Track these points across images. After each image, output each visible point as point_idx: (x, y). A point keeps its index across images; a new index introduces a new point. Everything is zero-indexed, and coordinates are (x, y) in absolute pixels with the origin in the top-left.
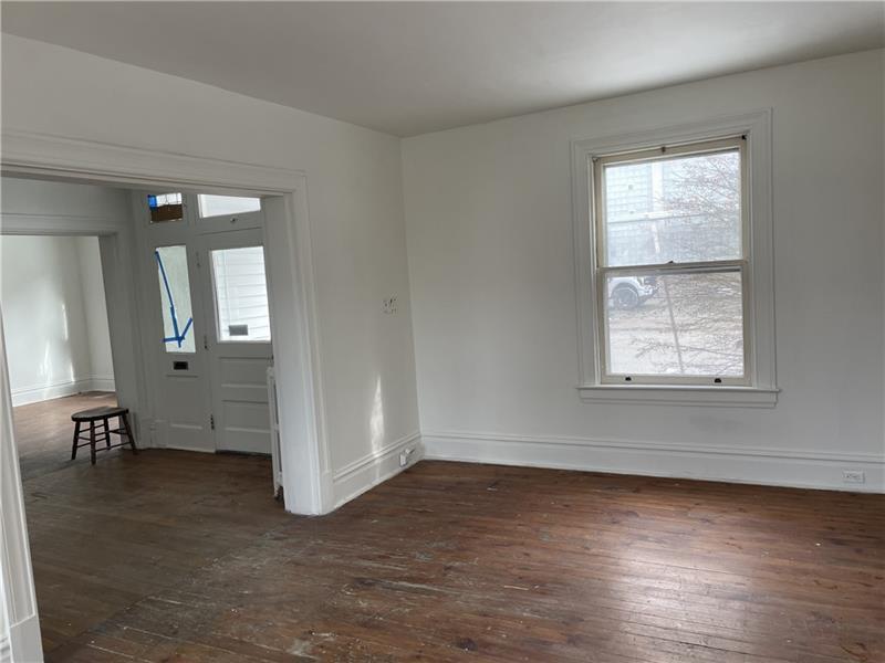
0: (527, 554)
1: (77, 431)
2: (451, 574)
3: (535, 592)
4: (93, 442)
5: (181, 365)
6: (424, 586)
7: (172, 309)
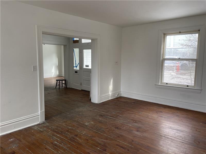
0: (135, 116)
1: (57, 83)
2: (118, 117)
3: (134, 122)
4: (59, 85)
5: (76, 72)
6: (112, 118)
7: (75, 61)
